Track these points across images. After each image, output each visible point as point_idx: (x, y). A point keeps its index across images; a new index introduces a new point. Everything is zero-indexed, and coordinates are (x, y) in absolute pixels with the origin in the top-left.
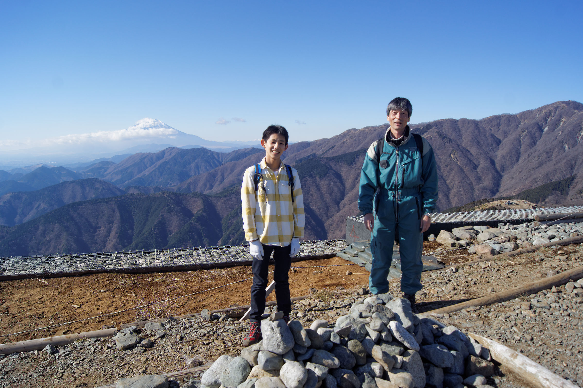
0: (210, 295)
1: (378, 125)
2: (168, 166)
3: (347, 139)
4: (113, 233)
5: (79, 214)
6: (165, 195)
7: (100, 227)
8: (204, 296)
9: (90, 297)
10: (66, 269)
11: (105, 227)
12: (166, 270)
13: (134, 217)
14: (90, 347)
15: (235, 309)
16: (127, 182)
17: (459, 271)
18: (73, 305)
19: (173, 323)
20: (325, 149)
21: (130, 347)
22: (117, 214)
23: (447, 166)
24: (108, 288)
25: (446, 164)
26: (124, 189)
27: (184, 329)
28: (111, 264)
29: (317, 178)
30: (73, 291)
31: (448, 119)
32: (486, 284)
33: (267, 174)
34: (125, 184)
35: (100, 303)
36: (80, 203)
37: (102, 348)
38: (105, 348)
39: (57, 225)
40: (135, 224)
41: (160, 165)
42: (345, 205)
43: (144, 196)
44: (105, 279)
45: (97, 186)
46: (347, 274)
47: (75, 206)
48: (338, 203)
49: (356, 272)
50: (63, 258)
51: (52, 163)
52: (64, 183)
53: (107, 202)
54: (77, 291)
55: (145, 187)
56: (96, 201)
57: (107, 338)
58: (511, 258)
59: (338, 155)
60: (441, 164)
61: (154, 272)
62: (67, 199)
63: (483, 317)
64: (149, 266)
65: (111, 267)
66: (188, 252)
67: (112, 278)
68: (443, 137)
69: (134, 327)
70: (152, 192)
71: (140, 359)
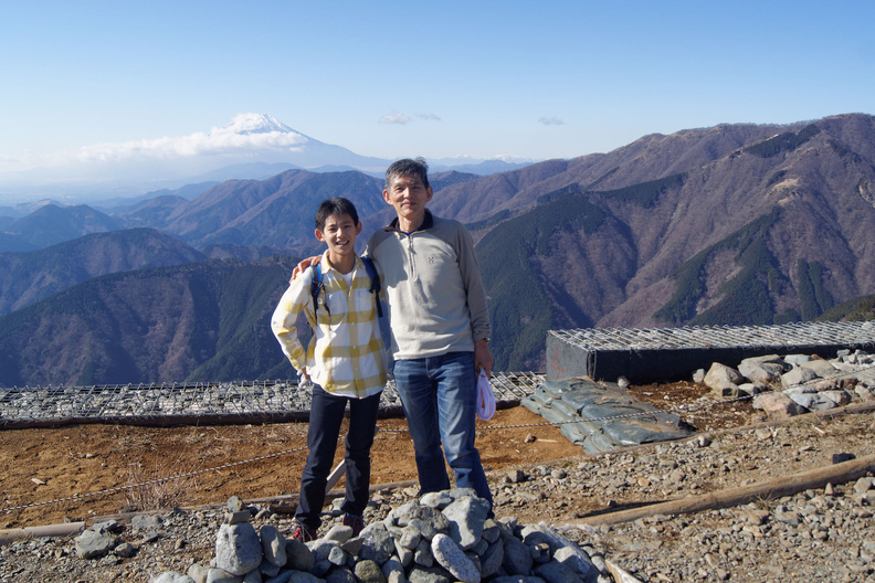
0: (270, 471)
1: (706, 127)
2: (288, 206)
3: (643, 154)
4: (179, 335)
5: (115, 296)
6: (280, 263)
7: (155, 323)
8: (258, 472)
9: (66, 467)
10: (36, 413)
11: (164, 324)
12: (206, 421)
13: (219, 304)
14: (36, 551)
15: (288, 499)
16: (208, 235)
17: (712, 445)
18: (34, 480)
19: (178, 518)
20: (598, 174)
21: (97, 555)
22: (188, 298)
23: (850, 210)
24: (100, 451)
25: (848, 206)
26: (202, 250)
27: (193, 529)
28: (113, 408)
29: (582, 233)
30: (40, 454)
31: (853, 114)
32: (748, 472)
33: (333, 281)
34: (203, 240)
35: (78, 478)
36: (119, 276)
37: (53, 554)
38: (58, 555)
39: (75, 317)
40: (222, 317)
41: (272, 204)
42: (637, 288)
43: (240, 265)
44: (99, 435)
45: (150, 244)
46: (526, 441)
47: (109, 281)
48: (622, 284)
49: (544, 437)
50: (35, 394)
51: (67, 199)
52: (90, 237)
53: (169, 275)
54: (46, 455)
55: (242, 247)
56: (148, 273)
57: (66, 537)
58: (824, 423)
59: (624, 186)
60: (836, 207)
61: (185, 425)
62: (95, 267)
63: (669, 534)
64: (179, 413)
65: (113, 413)
66: (252, 390)
67: (110, 433)
68: (841, 150)
69: (112, 522)
70: (255, 256)
71: (107, 576)
